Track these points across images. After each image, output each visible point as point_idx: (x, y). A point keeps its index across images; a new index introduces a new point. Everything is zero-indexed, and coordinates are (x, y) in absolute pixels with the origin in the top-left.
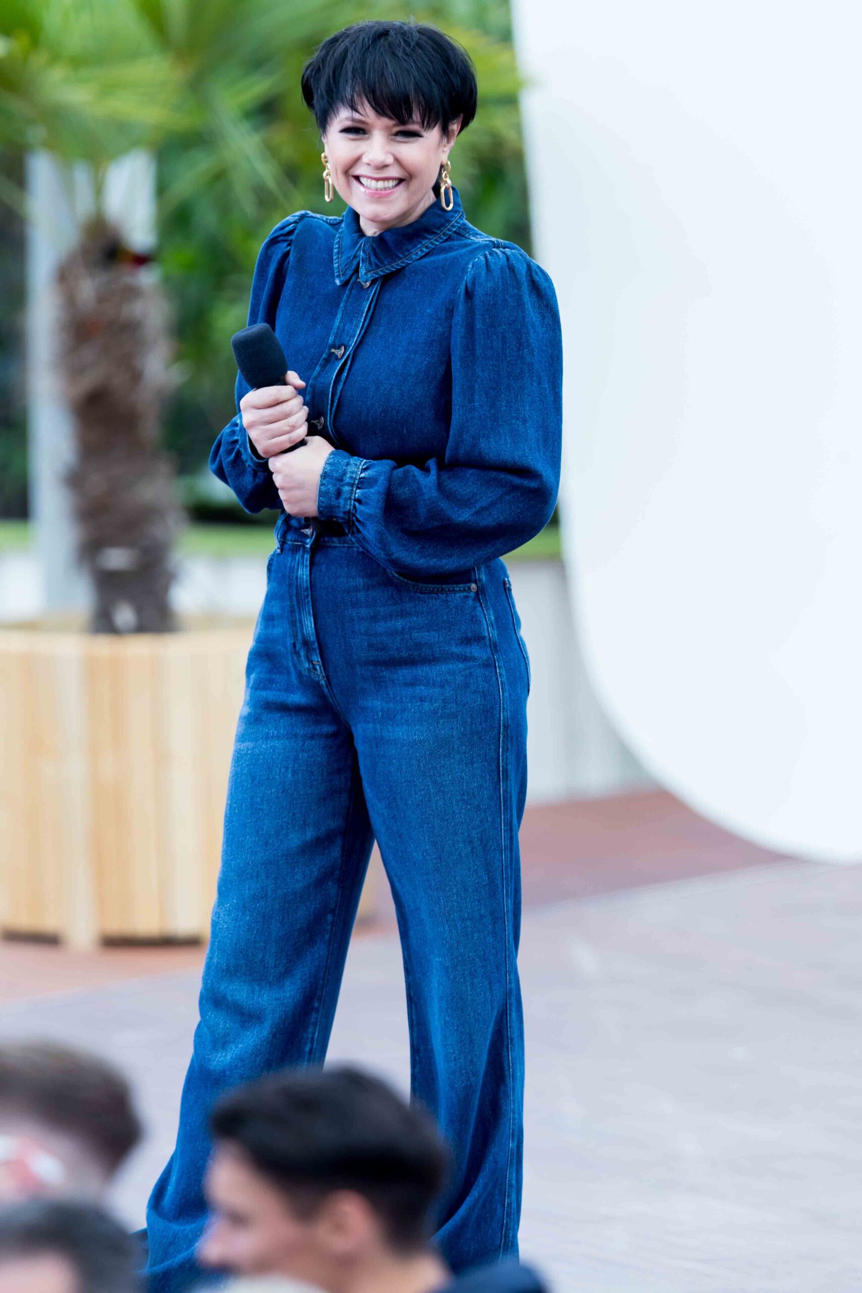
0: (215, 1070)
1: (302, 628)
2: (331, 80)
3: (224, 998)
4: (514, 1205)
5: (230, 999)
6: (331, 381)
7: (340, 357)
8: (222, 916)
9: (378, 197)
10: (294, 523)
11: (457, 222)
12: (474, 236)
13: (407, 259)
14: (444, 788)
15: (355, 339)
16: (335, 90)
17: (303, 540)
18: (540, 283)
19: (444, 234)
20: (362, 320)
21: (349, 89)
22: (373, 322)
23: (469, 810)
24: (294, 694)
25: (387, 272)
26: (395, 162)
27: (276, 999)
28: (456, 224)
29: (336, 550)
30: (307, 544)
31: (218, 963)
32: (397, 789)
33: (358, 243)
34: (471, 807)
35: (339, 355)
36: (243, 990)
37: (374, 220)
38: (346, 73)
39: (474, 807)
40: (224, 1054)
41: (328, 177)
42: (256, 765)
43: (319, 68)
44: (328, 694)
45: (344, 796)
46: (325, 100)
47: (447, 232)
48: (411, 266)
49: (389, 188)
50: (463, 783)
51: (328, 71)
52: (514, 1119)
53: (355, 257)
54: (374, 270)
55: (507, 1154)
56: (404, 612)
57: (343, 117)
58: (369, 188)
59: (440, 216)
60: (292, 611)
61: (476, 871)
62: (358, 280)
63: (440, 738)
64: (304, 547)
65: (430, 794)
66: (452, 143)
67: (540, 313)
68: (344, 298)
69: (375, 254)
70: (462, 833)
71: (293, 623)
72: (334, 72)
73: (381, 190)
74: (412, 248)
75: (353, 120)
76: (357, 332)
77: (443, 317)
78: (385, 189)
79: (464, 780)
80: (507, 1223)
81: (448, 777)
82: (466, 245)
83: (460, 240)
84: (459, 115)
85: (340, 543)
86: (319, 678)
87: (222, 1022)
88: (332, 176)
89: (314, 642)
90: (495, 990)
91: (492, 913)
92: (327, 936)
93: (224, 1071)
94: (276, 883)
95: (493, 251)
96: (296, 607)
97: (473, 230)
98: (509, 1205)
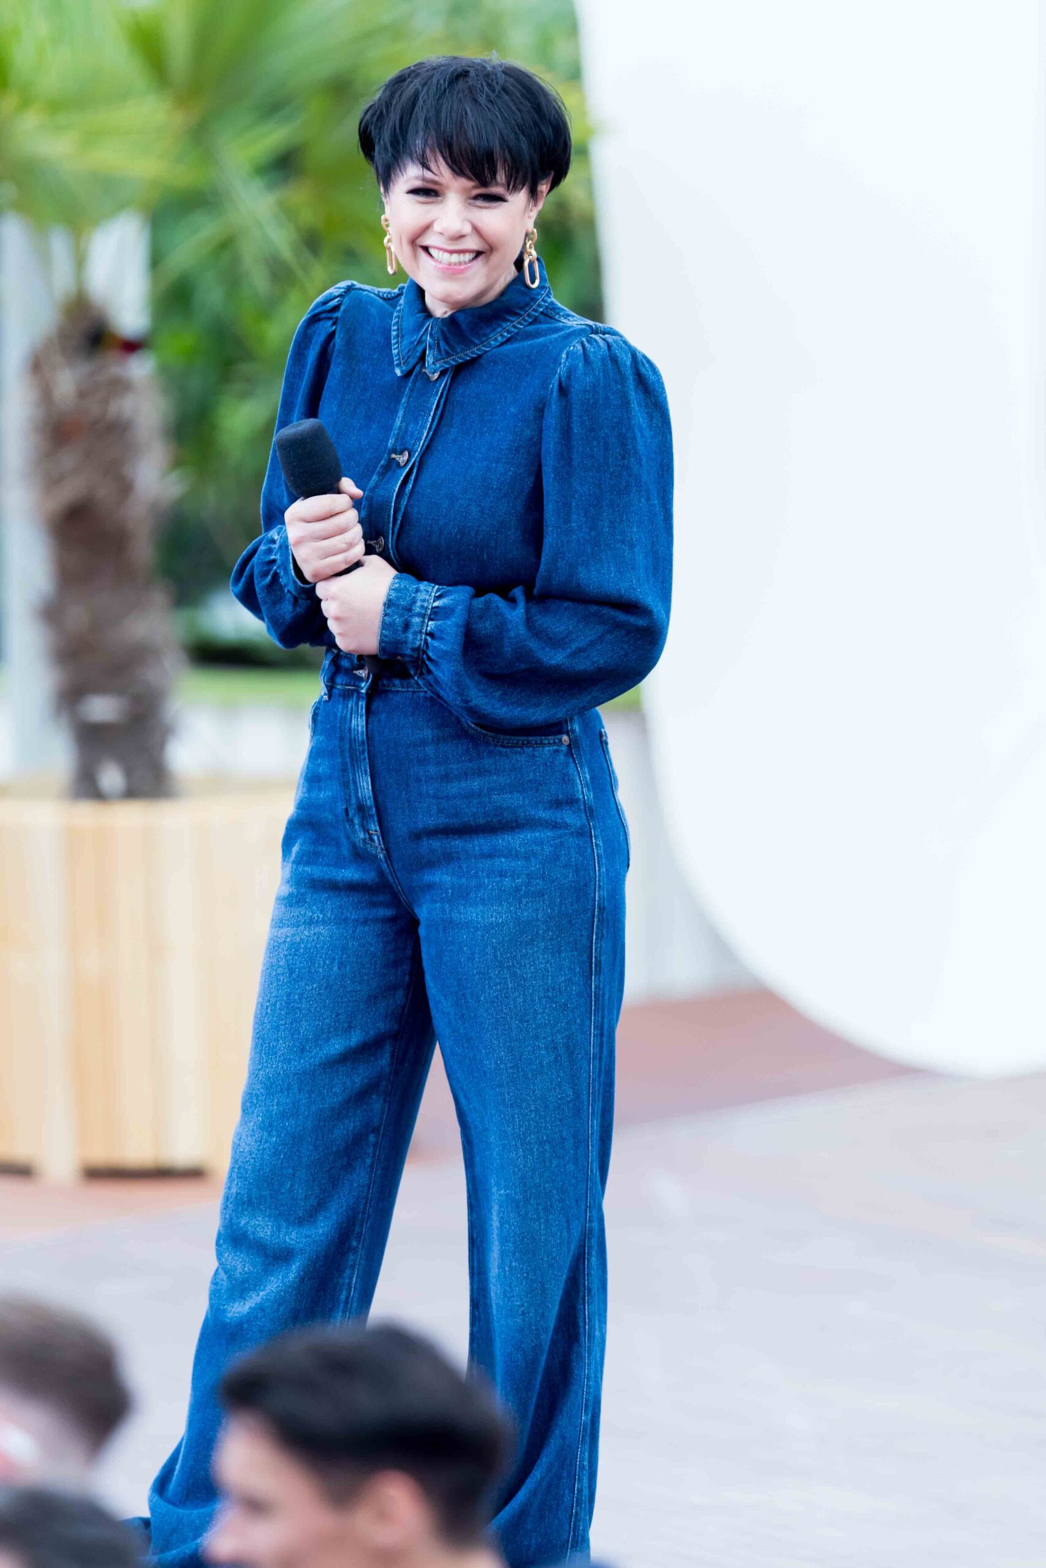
0: (230, 1323)
1: (357, 792)
2: (398, 130)
3: (245, 1235)
4: (586, 1492)
5: (251, 1237)
6: (393, 494)
7: (403, 464)
8: (244, 1137)
9: (452, 273)
10: (345, 663)
11: (543, 300)
12: (565, 318)
13: (484, 346)
14: (524, 981)
15: (422, 442)
16: (401, 142)
17: (357, 684)
18: (647, 377)
19: (529, 316)
20: (430, 419)
21: (419, 142)
22: (443, 423)
23: (554, 1009)
24: (345, 869)
25: (460, 361)
26: (474, 231)
27: (307, 1236)
28: (543, 303)
29: (399, 696)
30: (362, 689)
31: (237, 1194)
32: (467, 983)
33: (422, 326)
34: (556, 1006)
35: (401, 462)
36: (268, 1225)
37: (444, 300)
38: (417, 123)
39: (560, 1006)
40: (242, 1303)
41: (389, 244)
42: (296, 955)
43: (381, 113)
44: (388, 871)
45: (400, 994)
46: (390, 154)
47: (533, 313)
48: (489, 354)
49: (465, 263)
50: (548, 976)
51: (394, 117)
52: (589, 1387)
53: (420, 342)
54: (443, 359)
55: (578, 1429)
56: (482, 770)
57: (411, 174)
58: (440, 262)
59: (524, 294)
60: (344, 770)
61: (560, 1085)
62: (423, 370)
63: (523, 921)
64: (359, 693)
65: (507, 989)
66: (540, 206)
67: (647, 413)
68: (406, 392)
69: (446, 341)
70: (545, 1038)
71: (345, 785)
72: (401, 119)
73: (455, 264)
74: (491, 333)
75: (424, 179)
76: (423, 434)
77: (531, 417)
78: (460, 263)
79: (548, 972)
80: (576, 1512)
81: (530, 968)
82: (557, 330)
83: (548, 323)
84: (550, 174)
85: (402, 687)
86: (376, 851)
87: (242, 1264)
88: (396, 246)
89: (371, 807)
90: (573, 1229)
91: (575, 1136)
92: (368, 1161)
93: (241, 1324)
94: (310, 1097)
95: (591, 337)
96: (349, 765)
97: (563, 310)
98: (580, 1491)
